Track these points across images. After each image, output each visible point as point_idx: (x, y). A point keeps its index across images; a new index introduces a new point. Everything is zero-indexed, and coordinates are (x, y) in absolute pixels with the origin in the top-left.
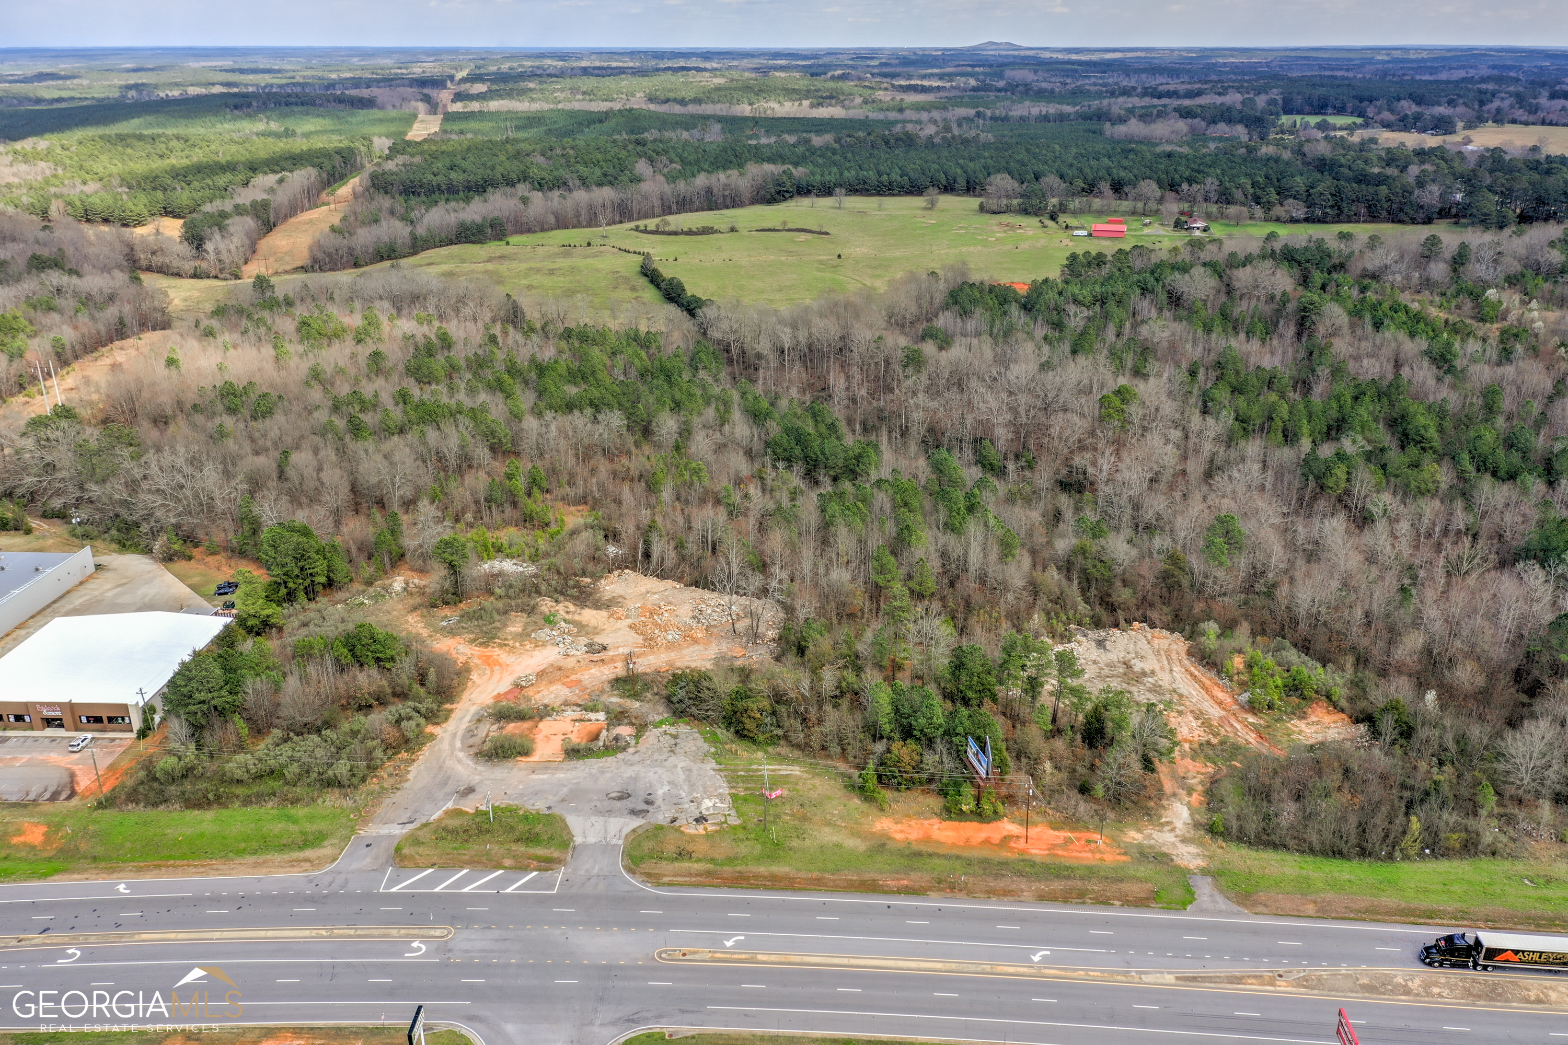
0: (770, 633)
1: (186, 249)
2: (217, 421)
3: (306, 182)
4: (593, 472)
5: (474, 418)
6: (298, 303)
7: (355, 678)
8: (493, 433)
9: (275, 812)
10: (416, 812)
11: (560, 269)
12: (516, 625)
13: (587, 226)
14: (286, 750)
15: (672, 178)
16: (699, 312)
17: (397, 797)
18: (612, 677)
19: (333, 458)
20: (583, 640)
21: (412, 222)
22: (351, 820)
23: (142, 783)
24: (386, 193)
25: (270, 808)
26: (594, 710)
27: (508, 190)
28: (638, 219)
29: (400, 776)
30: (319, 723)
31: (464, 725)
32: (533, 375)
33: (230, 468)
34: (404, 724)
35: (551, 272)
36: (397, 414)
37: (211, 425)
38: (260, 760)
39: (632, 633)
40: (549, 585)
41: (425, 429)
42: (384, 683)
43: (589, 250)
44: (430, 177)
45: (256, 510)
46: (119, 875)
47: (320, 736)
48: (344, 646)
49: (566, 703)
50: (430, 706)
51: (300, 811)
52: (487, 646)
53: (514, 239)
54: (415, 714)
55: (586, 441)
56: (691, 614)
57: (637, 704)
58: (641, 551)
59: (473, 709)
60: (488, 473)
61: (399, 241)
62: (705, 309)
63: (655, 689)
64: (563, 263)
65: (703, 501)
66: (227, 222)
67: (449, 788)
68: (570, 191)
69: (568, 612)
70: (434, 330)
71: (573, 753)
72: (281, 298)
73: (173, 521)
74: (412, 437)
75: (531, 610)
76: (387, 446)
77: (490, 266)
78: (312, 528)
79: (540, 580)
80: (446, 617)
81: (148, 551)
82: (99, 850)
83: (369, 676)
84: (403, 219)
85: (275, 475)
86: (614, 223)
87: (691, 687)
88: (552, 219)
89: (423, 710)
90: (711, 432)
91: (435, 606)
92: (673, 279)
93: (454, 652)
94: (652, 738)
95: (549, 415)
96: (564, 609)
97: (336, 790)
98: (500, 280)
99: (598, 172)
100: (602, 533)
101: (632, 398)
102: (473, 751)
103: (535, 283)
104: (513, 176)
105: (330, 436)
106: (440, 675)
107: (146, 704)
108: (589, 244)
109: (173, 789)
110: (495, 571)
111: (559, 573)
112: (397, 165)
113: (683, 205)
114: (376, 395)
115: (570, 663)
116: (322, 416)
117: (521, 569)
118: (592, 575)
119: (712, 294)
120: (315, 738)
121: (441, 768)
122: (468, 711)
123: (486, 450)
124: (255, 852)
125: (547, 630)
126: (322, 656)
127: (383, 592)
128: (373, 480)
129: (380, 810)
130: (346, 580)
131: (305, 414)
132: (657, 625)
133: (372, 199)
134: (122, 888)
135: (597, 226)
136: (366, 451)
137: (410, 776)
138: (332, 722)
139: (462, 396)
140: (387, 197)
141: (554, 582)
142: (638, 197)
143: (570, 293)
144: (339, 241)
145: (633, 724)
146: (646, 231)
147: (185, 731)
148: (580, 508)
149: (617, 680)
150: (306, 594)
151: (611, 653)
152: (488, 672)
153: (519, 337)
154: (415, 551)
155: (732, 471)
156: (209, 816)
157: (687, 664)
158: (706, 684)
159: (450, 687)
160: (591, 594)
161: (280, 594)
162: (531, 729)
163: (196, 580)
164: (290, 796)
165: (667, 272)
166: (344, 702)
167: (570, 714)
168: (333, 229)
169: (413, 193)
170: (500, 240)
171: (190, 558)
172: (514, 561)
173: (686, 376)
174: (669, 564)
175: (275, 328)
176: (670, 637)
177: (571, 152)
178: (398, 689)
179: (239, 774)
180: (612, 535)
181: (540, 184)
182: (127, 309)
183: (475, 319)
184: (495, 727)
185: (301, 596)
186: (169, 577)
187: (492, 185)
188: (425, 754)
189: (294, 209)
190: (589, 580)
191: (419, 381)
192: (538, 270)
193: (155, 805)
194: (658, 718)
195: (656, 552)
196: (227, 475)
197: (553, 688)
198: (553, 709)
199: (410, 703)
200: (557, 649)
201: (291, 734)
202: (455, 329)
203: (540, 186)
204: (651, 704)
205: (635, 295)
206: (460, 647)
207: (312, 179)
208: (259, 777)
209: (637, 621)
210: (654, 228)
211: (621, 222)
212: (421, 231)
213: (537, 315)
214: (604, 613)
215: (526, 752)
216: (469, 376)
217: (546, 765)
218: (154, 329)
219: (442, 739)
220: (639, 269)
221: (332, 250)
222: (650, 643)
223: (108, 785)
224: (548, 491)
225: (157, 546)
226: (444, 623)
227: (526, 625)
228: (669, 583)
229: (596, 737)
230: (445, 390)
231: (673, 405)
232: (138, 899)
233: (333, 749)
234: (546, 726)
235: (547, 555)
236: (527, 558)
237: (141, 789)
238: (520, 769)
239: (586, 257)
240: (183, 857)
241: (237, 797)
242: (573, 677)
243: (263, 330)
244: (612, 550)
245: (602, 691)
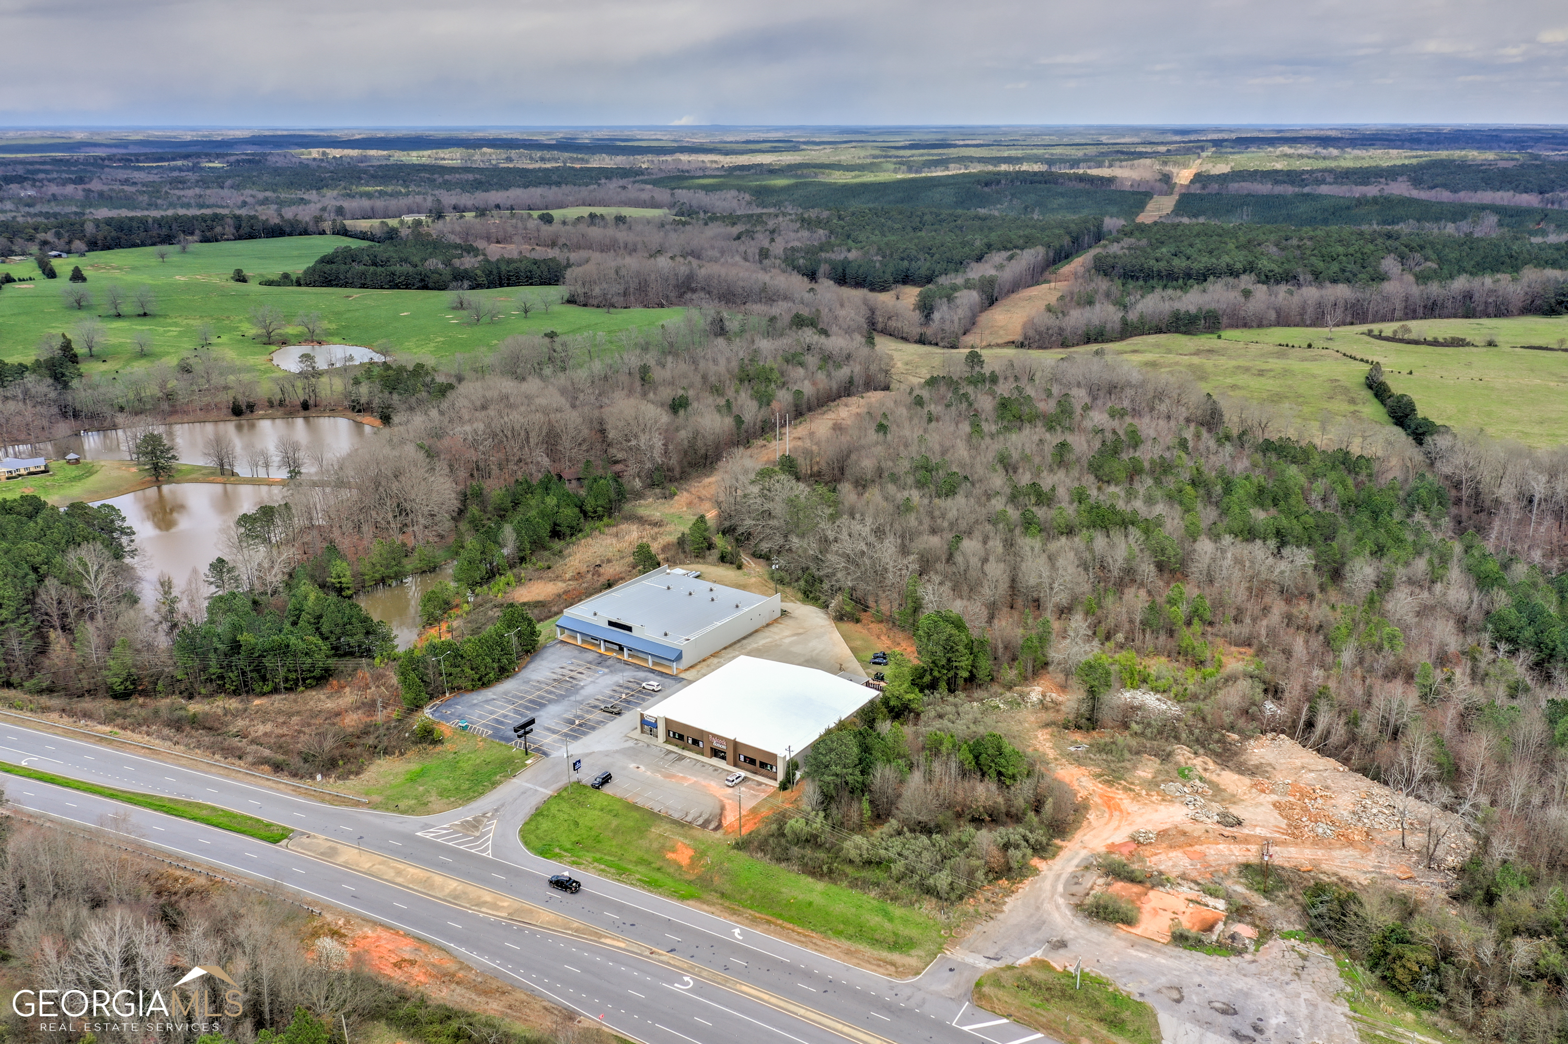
0: (1450, 859)
1: (917, 316)
2: (906, 494)
3: (1033, 260)
4: (1266, 610)
5: (1147, 532)
6: (1001, 381)
7: (973, 789)
8: (1163, 551)
9: (875, 903)
10: (1004, 949)
11: (1271, 370)
12: (1147, 769)
13: (1310, 326)
14: (897, 842)
15: (1422, 278)
16: (1428, 439)
17: (989, 926)
18: (1242, 860)
19: (1000, 549)
20: (1216, 807)
21: (1125, 307)
22: (941, 936)
23: (773, 835)
24: (1106, 275)
25: (870, 898)
26: (1213, 894)
27: (1231, 280)
28: (1373, 322)
29: (998, 906)
30: (932, 824)
31: (1071, 868)
32: (1218, 489)
33: (907, 542)
34: (1011, 851)
35: (1261, 373)
36: (1069, 511)
37: (901, 496)
38: (874, 845)
39: (1276, 813)
40: (1191, 733)
41: (1094, 534)
42: (1000, 800)
43: (1309, 353)
44: (1152, 262)
45: (920, 592)
46: (738, 919)
47: (930, 838)
48: (971, 751)
49: (1184, 877)
50: (1040, 838)
51: (897, 911)
52: (1112, 786)
53: (1228, 334)
54: (1024, 843)
55: (1263, 576)
56: (1351, 807)
57: (1266, 903)
58: (1303, 718)
59: (1084, 853)
60: (1149, 593)
61: (1109, 326)
62: (1435, 437)
63: (1291, 890)
64: (1276, 364)
65: (1390, 675)
66: (956, 294)
67: (1041, 935)
68: (1299, 286)
69: (1205, 770)
70: (1125, 426)
71: (1180, 939)
72: (988, 375)
73: (850, 584)
74: (1078, 541)
75: (1166, 757)
76: (1053, 546)
77: (1196, 360)
78: (965, 619)
79: (1182, 724)
80: (1076, 742)
81: (825, 606)
82: (728, 888)
83: (988, 790)
84: (1116, 303)
85: (944, 558)
86: (1344, 324)
87: (1335, 906)
88: (1273, 315)
89: (1032, 841)
90: (1417, 590)
91: (1067, 728)
92: (1403, 396)
93: (1076, 784)
94: (1275, 950)
95: (1227, 539)
96: (1200, 763)
97: (934, 900)
98: (1202, 376)
99: (1335, 267)
100: (1263, 686)
101: (1327, 532)
102: (1074, 900)
103: (1240, 383)
104: (1239, 266)
105: (1001, 526)
106: (1057, 807)
107: (791, 759)
108: (1310, 346)
109: (795, 851)
110: (1136, 703)
111: (1204, 720)
112: (1122, 248)
113: (1432, 310)
114: (1053, 489)
115: (1197, 830)
116: (998, 504)
117: (1165, 707)
118: (1241, 732)
119: (1449, 418)
120: (924, 839)
121: (1038, 908)
122: (1077, 854)
123: (1152, 567)
124: (850, 938)
125: (1178, 785)
126: (948, 754)
127: (1019, 700)
128: (1032, 581)
129: (970, 935)
130: (988, 679)
131: (984, 498)
132: (1305, 810)
133: (1092, 280)
134: (737, 931)
135: (1322, 326)
136: (1032, 549)
137: (1005, 908)
138: (944, 827)
139: (1138, 504)
140: (1106, 280)
141: (1197, 731)
142: (1379, 298)
143: (1276, 398)
144: (1051, 321)
145: (1257, 926)
146: (1380, 337)
147: (817, 797)
148: (1243, 650)
149: (1247, 866)
150: (948, 684)
151: (1246, 831)
152: (1107, 815)
153: (1212, 444)
154: (1059, 664)
155: (1436, 642)
156: (820, 886)
157: (1335, 869)
158: (1354, 908)
159: (1064, 822)
160: (1236, 754)
161: (925, 680)
162: (1139, 896)
163: (858, 643)
164: (892, 891)
165: (1397, 387)
166: (959, 809)
167: (1186, 891)
168: (1049, 309)
169: (1132, 277)
170: (1212, 333)
171: (858, 621)
172: (1158, 696)
173: (1397, 515)
174: (1334, 740)
175: (976, 405)
176: (1320, 831)
177: (1309, 243)
178: (1013, 810)
179: (853, 854)
180: (1274, 692)
181: (1267, 276)
182: (857, 369)
183: (1169, 417)
184: (1101, 881)
185: (943, 685)
186: (837, 636)
187: (1214, 274)
188: (1026, 887)
189: (1016, 286)
190: (1236, 737)
191: (1099, 479)
192: (1247, 369)
193: (779, 860)
194: (1287, 928)
195: (1322, 723)
196: (904, 551)
197: (1173, 854)
198: (1168, 880)
199: (1021, 830)
200: (1185, 810)
201: (905, 829)
202: (1147, 426)
203: (1267, 278)
204: (1281, 908)
205: (1352, 408)
206: (1083, 779)
207: (1040, 257)
208: (868, 863)
209: (1283, 800)
210: (1390, 334)
211: (1352, 324)
212: (1132, 316)
213: (1235, 419)
214: (1247, 781)
215: (1129, 921)
216: (1150, 482)
217: (1148, 943)
218: (875, 390)
219: (1045, 877)
220: (1363, 380)
221: (1043, 329)
222: (1294, 832)
223: (746, 827)
224: (1211, 624)
225: (833, 604)
226: (1072, 749)
227: (1158, 772)
228: (1332, 762)
229: (1210, 928)
230: (1122, 494)
231: (1375, 548)
232: (747, 949)
233: (939, 857)
234: (1156, 898)
235: (1194, 697)
236: (1172, 695)
237: (771, 841)
238: (1119, 938)
239: (1304, 360)
240: (790, 920)
241: (847, 876)
242: (1197, 848)
243: (964, 405)
244: (1270, 706)
245: (1228, 875)
